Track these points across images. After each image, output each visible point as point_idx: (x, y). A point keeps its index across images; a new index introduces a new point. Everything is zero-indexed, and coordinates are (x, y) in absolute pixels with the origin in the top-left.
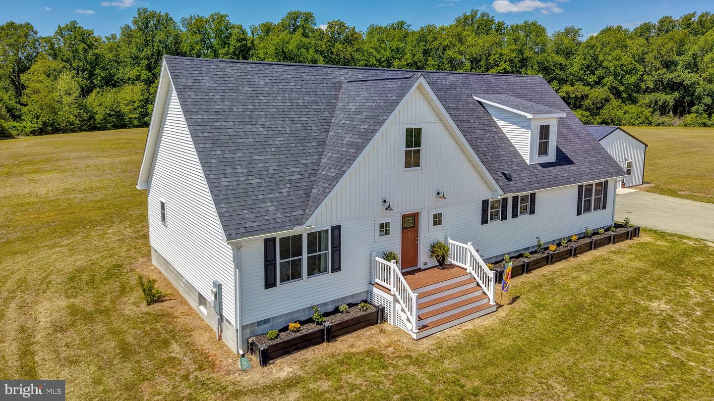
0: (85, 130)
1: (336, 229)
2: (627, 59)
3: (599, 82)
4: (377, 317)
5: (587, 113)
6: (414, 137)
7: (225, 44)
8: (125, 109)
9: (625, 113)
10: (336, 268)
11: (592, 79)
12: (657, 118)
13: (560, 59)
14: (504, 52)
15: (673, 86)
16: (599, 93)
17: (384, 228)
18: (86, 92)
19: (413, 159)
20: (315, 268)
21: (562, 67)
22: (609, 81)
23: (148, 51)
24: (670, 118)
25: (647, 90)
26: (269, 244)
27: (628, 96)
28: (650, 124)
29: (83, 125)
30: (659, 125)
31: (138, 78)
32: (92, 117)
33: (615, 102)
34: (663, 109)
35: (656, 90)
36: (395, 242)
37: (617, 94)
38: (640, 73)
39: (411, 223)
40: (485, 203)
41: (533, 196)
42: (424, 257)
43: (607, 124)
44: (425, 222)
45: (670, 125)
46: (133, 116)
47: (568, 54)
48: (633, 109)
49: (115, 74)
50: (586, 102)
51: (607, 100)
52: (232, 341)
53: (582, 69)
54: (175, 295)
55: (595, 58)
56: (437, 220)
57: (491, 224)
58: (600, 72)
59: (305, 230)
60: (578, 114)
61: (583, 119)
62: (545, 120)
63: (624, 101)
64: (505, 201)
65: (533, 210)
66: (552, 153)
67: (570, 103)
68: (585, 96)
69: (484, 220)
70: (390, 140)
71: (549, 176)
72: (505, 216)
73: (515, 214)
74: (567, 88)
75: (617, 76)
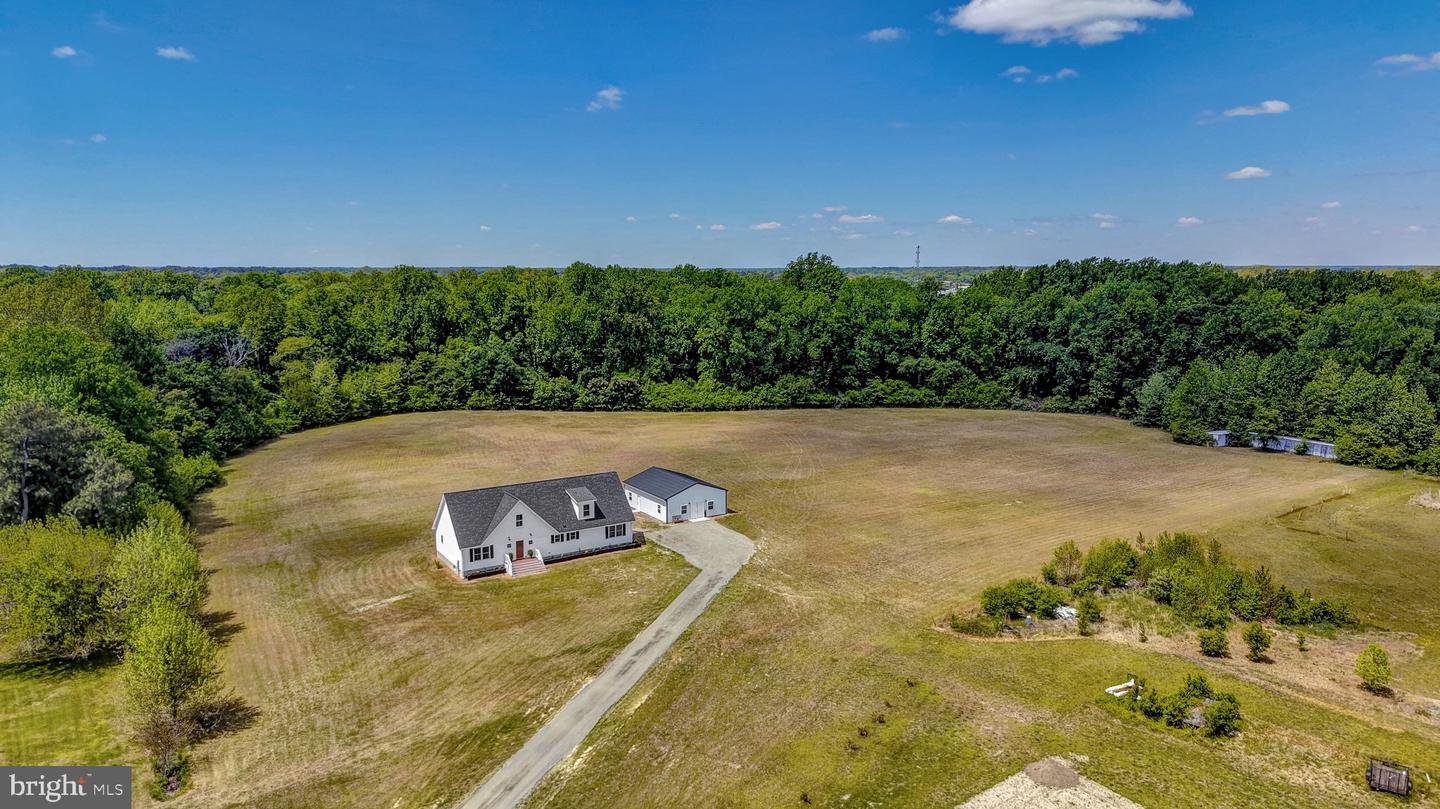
0: (341, 422)
1: (492, 547)
2: (987, 323)
3: (953, 354)
4: (503, 571)
5: (932, 393)
6: (519, 517)
7: (498, 304)
8: (384, 394)
9: (979, 392)
10: (492, 557)
11: (942, 348)
12: (1016, 400)
13: (904, 325)
14: (828, 320)
15: (1035, 361)
16: (949, 367)
17: (509, 546)
18: (341, 371)
19: (519, 524)
20: (485, 557)
21: (908, 335)
22: (964, 350)
23: (406, 320)
24: (1028, 402)
25: (1009, 365)
26: (471, 550)
27: (988, 370)
28: (1009, 406)
29: (340, 416)
30: (1016, 408)
31: (396, 352)
32: (349, 407)
33: (974, 377)
34: (1024, 388)
35: (1018, 362)
36: (513, 550)
37: (975, 367)
38: (1003, 341)
39: (520, 544)
40: (553, 536)
41: (578, 533)
42: (525, 554)
43: (956, 406)
44: (526, 543)
45: (1029, 409)
46: (391, 401)
47: (918, 316)
48: (989, 386)
49: (370, 347)
50: (933, 379)
51: (957, 376)
52: (462, 576)
53: (930, 337)
55: (949, 322)
56: (531, 542)
57: (556, 543)
58: (955, 340)
59: (482, 546)
60: (920, 393)
61: (926, 400)
62: (586, 503)
63: (981, 376)
64: (562, 535)
65: (578, 538)
66: (592, 515)
67: (915, 378)
68: (929, 373)
69: (553, 542)
70: (511, 518)
71: (587, 524)
72: (562, 540)
73: (568, 539)
74: (910, 361)
75: (976, 345)
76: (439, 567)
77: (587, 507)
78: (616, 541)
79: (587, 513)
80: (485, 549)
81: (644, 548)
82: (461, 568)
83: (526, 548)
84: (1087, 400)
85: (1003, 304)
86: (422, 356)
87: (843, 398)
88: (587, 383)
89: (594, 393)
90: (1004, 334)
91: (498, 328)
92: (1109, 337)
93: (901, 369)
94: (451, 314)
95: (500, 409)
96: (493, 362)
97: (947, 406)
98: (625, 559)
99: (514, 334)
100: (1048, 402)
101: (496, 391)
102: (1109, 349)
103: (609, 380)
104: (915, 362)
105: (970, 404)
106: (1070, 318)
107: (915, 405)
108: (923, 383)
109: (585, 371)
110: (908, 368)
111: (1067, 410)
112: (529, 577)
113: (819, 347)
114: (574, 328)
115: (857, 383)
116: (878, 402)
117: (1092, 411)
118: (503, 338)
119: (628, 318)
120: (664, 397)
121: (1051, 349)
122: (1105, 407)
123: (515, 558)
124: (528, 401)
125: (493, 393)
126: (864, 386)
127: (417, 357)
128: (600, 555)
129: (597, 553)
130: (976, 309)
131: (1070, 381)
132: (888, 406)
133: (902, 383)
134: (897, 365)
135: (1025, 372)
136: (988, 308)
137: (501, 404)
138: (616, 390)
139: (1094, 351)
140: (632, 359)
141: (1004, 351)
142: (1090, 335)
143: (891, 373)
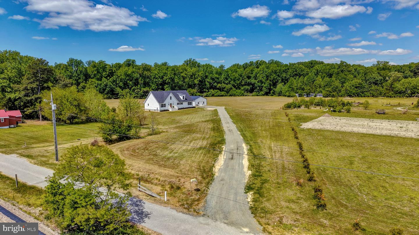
2: (237, 75)
3: (229, 83)
4: (169, 110)
5: (226, 93)
6: (171, 97)
9: (237, 92)
10: (166, 107)
11: (227, 82)
12: (245, 94)
13: (217, 76)
14: (199, 74)
15: (249, 84)
16: (229, 86)
17: (169, 104)
19: (171, 99)
20: (164, 107)
21: (218, 78)
22: (232, 82)
24: (248, 94)
25: (243, 86)
26: (161, 105)
27: (238, 87)
28: (244, 95)
30: (246, 96)
33: (234, 89)
34: (247, 91)
35: (245, 85)
37: (235, 87)
38: (241, 80)
39: (171, 104)
40: (177, 103)
42: (172, 107)
43: (231, 96)
44: (172, 104)
45: (249, 96)
47: (220, 74)
48: (239, 91)
50: (225, 89)
51: (231, 88)
53: (224, 79)
55: (228, 75)
58: (229, 80)
59: (163, 104)
60: (223, 93)
61: (224, 95)
63: (236, 89)
64: (179, 103)
65: (183, 104)
67: (221, 89)
68: (225, 88)
69: (178, 105)
70: (169, 97)
71: (184, 101)
73: (181, 104)
74: (219, 85)
75: (234, 81)
76: (150, 111)
77: (184, 97)
78: (190, 106)
79: (184, 98)
80: (164, 104)
81: (196, 108)
82: (159, 109)
84: (263, 93)
85: (240, 71)
87: (205, 94)
88: (134, 91)
89: (137, 93)
90: (241, 78)
92: (267, 77)
93: (218, 87)
95: (108, 99)
96: (106, 85)
97: (229, 96)
98: (193, 110)
99: (110, 78)
100: (254, 93)
101: (107, 94)
102: (267, 80)
103: (141, 90)
104: (221, 85)
105: (235, 95)
106: (257, 73)
107: (222, 96)
108: (223, 91)
109: (134, 87)
110: (219, 86)
111: (258, 95)
113: (198, 81)
114: (128, 75)
115: (207, 91)
116: (213, 95)
117: (264, 95)
118: (107, 79)
119: (145, 72)
121: (253, 81)
122: (267, 94)
124: (117, 96)
125: (106, 94)
126: (209, 92)
127: (81, 84)
128: (188, 109)
130: (234, 72)
131: (258, 88)
132: (215, 96)
133: (218, 91)
134: (216, 86)
135: (247, 87)
136: (237, 72)
137: (109, 97)
139: (264, 80)
140: (146, 84)
141: (241, 82)
142: (262, 77)
143: (215, 88)
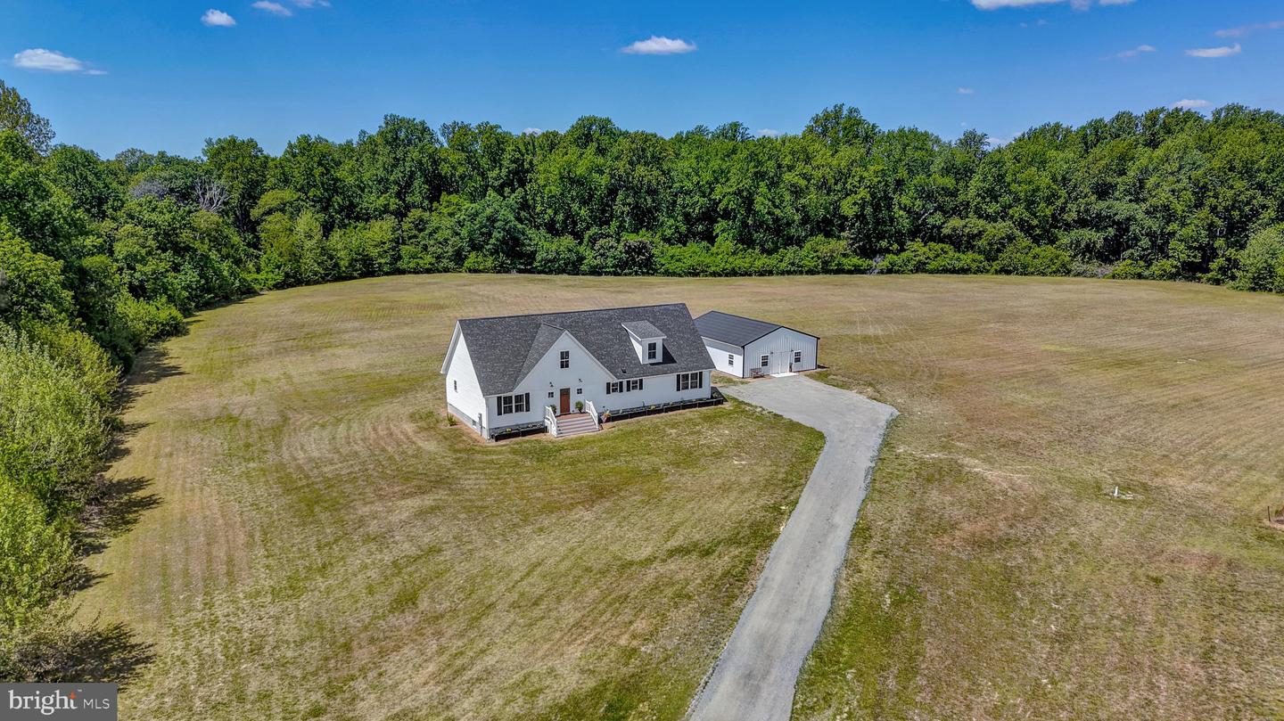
0: (329, 281)
1: (528, 395)
2: (1044, 180)
3: (1004, 214)
4: (544, 430)
5: (981, 258)
6: (565, 355)
7: (495, 161)
8: (374, 252)
9: (1034, 257)
10: (528, 410)
11: (992, 208)
12: (1076, 266)
13: (949, 182)
14: (865, 174)
15: (1097, 222)
16: (1002, 228)
17: (551, 395)
18: (327, 229)
19: (564, 365)
20: (519, 409)
21: (954, 194)
22: (1018, 211)
23: (397, 175)
24: (1094, 266)
25: (1068, 227)
26: (499, 398)
27: (1044, 233)
28: (1068, 272)
29: (327, 275)
30: (1078, 275)
31: (386, 210)
32: (336, 265)
33: (1027, 242)
34: (1088, 250)
35: (1082, 223)
36: (556, 401)
37: (1028, 230)
38: (1062, 200)
39: (565, 393)
40: (608, 384)
41: (641, 381)
42: (572, 408)
43: (1008, 272)
44: (573, 393)
45: (1093, 276)
46: (383, 261)
47: (964, 173)
48: (1047, 250)
49: (358, 204)
50: (982, 243)
51: (1011, 238)
52: (486, 435)
53: (979, 195)
54: (462, 423)
55: (1000, 178)
56: (580, 391)
57: (612, 394)
58: (1006, 199)
59: (513, 394)
60: (967, 258)
61: (974, 266)
62: (652, 341)
63: (1036, 240)
64: (621, 383)
65: (641, 388)
66: (659, 358)
67: (960, 242)
68: (980, 234)
69: (608, 392)
70: (553, 356)
71: (653, 370)
72: (621, 391)
73: (628, 390)
74: (955, 222)
75: (1030, 204)
76: (453, 423)
77: (652, 347)
78: (691, 394)
79: (652, 355)
80: (519, 398)
81: (727, 406)
82: (485, 424)
83: (574, 398)
84: (1168, 265)
85: (1061, 160)
86: (415, 213)
87: (881, 262)
88: (594, 244)
89: (602, 255)
90: (1063, 193)
91: (496, 184)
92: (1201, 192)
93: (945, 231)
94: (445, 169)
95: (499, 272)
96: (492, 220)
97: (997, 272)
98: (707, 418)
99: (513, 191)
100: (1120, 266)
101: (495, 252)
102: (1199, 205)
103: (618, 241)
104: (963, 222)
105: (1024, 271)
106: (1145, 171)
107: (964, 271)
108: (970, 247)
109: (594, 230)
110: (954, 229)
111: (1140, 276)
112: (581, 438)
113: (855, 204)
114: (577, 182)
115: (896, 246)
116: (920, 268)
117: (1172, 277)
118: (502, 195)
119: (641, 170)
120: (679, 260)
121: (1122, 207)
122: (1190, 271)
123: (558, 413)
124: (531, 264)
125: (492, 254)
126: (902, 250)
127: (410, 214)
128: (670, 413)
129: (667, 410)
130: (1031, 164)
131: (1145, 242)
132: (931, 272)
133: (946, 247)
134: (940, 228)
135: (1088, 235)
136: (1043, 163)
137: (501, 266)
138: (626, 252)
139: (1179, 208)
140: (643, 218)
141: (1063, 210)
142: (1173, 191)
143: (933, 235)
